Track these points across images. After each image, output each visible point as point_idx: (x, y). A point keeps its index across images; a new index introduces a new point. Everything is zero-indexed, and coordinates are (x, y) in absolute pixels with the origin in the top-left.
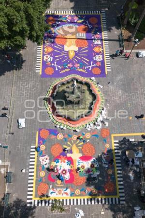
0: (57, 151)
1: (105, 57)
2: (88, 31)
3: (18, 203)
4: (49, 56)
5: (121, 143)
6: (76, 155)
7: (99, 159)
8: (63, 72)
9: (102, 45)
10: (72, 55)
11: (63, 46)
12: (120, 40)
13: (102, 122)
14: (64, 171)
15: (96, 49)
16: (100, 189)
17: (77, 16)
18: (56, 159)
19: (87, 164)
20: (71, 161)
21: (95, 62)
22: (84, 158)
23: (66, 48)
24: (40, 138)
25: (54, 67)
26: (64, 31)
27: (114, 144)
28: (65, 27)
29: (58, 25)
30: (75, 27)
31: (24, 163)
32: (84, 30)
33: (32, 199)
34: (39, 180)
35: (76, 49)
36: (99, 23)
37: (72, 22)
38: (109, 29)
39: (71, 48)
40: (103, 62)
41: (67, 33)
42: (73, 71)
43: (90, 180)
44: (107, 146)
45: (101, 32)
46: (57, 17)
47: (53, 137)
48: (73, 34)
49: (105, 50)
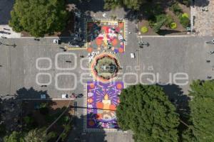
0: (115, 42)
1: (86, 95)
2: (96, 116)
3: (132, 20)
5: (83, 45)
6: (105, 39)
7: (94, 38)
9: (87, 104)
10: (106, 97)
11: (111, 104)
12: (76, 107)
13: (91, 55)
14: (111, 32)
15: (91, 101)
16: (95, 25)
17: (102, 128)
18: (115, 38)
19: (100, 35)
20: (108, 37)
21: (92, 92)
22: (102, 38)
23: (109, 102)
24: (123, 48)
25: (117, 89)
26: (111, 115)
27: (86, 45)
28: (110, 118)
29: (115, 120)
30: (104, 119)
31: (130, 36)
32: (98, 117)
33: (125, 22)
34: (123, 29)
35: (103, 101)
36: (88, 121)
37: (105, 122)
38: (82, 116)
39: (107, 102)
40: (88, 92)
42: (106, 86)
43: (99, 29)
44: (90, 43)
45: (88, 114)
46: (115, 128)
47: (117, 48)
48: (105, 113)
49: (86, 100)
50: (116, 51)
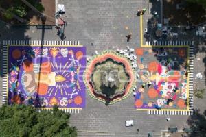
0: (153, 93)
1: (63, 45)
2: (29, 61)
4: (61, 101)
8: (79, 88)
9: (48, 47)
10: (60, 78)
11: (49, 87)
12: (43, 28)
14: (170, 87)
15: (54, 54)
17: (10, 72)
18: (160, 93)
19: (164, 69)
21: (69, 55)
23: (53, 84)
24: (143, 107)
25: (74, 96)
26: (30, 86)
28: (25, 84)
29: (23, 92)
30: (25, 74)
31: (162, 119)
32: (28, 65)
34: (175, 107)
35: (53, 74)
36: (20, 48)
37: (18, 77)
38: (28, 39)
39: (52, 79)
40: (69, 48)
41: (33, 83)
45: (31, 48)
46: (10, 93)
47: (142, 96)
48: (33, 77)
49: (55, 45)
50: (137, 96)
